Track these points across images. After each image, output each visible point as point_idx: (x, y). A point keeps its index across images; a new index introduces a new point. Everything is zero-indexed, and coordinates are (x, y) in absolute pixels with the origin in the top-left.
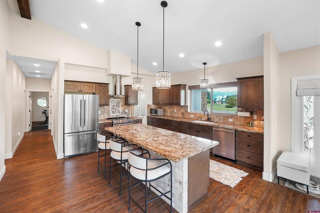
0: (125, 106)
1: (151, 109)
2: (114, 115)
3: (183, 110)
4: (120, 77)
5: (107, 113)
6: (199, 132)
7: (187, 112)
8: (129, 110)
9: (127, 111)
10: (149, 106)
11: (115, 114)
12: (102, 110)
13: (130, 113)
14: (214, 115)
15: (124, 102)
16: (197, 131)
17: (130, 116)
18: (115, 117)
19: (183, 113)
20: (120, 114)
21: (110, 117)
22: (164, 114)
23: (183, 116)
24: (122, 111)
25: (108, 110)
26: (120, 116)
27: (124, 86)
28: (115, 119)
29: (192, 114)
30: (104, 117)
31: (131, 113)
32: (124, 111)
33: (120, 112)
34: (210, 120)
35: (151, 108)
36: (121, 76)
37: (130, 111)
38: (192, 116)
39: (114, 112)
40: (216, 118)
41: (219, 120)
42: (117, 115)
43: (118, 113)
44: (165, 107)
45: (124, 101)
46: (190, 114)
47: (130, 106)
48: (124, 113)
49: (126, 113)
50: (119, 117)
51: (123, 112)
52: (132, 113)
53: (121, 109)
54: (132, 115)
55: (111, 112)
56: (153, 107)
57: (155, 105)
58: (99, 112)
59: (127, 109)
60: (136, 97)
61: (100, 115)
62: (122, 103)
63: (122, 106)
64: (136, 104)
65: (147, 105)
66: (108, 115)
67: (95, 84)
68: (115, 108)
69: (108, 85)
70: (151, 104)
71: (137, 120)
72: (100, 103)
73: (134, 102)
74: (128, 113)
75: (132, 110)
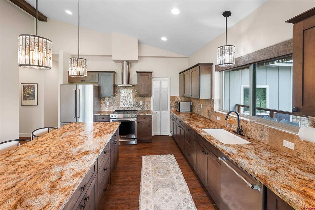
0: (139, 98)
2: (125, 107)
3: (209, 107)
5: (117, 104)
7: (213, 110)
8: (143, 103)
9: (141, 103)
10: (173, 98)
12: (111, 101)
13: (145, 106)
17: (146, 109)
18: (126, 109)
19: (209, 112)
20: (133, 106)
21: (121, 109)
22: (191, 110)
25: (118, 101)
26: (133, 109)
28: (126, 112)
29: (219, 114)
30: (114, 109)
31: (147, 106)
32: (137, 103)
33: (133, 104)
35: (176, 100)
36: (128, 62)
37: (146, 103)
42: (129, 108)
43: (130, 105)
46: (216, 114)
47: (145, 98)
48: (137, 106)
49: (139, 106)
50: (130, 110)
51: (136, 104)
53: (133, 101)
54: (148, 108)
55: (121, 104)
56: (180, 99)
57: (183, 98)
58: (108, 103)
59: (141, 101)
60: (148, 86)
61: (109, 106)
62: (134, 94)
63: (134, 97)
64: (149, 95)
65: (171, 96)
66: (118, 107)
67: (97, 73)
68: (127, 99)
69: (112, 74)
70: (177, 96)
71: (144, 115)
72: (104, 93)
73: (146, 93)
74: (143, 106)
75: (148, 102)
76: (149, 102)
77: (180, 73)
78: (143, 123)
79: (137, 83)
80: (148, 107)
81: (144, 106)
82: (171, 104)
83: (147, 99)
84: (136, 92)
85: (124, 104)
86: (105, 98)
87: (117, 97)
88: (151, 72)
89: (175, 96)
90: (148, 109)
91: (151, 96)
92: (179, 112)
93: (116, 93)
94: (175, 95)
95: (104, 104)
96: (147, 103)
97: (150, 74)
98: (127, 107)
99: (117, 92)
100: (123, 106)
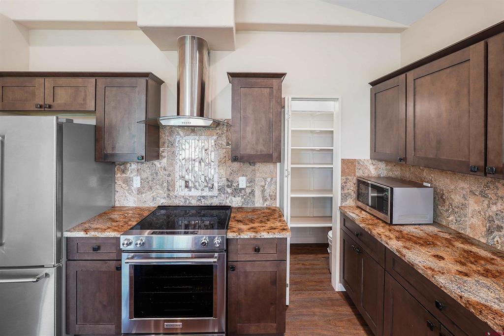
0: (236, 165)
1: (361, 183)
2: (190, 194)
5: (165, 184)
8: (251, 181)
9: (242, 182)
10: (349, 165)
11: (194, 193)
12: (147, 174)
13: (258, 193)
17: (259, 203)
20: (215, 192)
21: (177, 201)
22: (435, 218)
24: (224, 182)
25: (169, 175)
26: (215, 203)
27: (232, 75)
30: (154, 199)
31: (263, 191)
32: (230, 183)
33: (216, 185)
35: (359, 173)
37: (259, 182)
39: (191, 185)
42: (204, 197)
43: (207, 189)
44: (444, 182)
47: (258, 165)
48: (229, 190)
49: (237, 191)
50: (209, 203)
51: (228, 186)
52: (267, 194)
53: (217, 174)
54: (265, 200)
55: (177, 185)
56: (373, 170)
57: (382, 165)
58: (137, 183)
59: (243, 175)
60: (270, 125)
61: (140, 192)
62: (222, 152)
63: (221, 163)
64: (273, 156)
65: (342, 159)
66: (168, 196)
67: (93, 80)
68: (196, 169)
69: (143, 81)
70: (362, 158)
71: (255, 239)
72: (113, 148)
73: (261, 148)
74: (248, 191)
75: (265, 179)
76: (269, 180)
77: (373, 84)
78: (248, 268)
79: (230, 117)
80: (268, 197)
81: (252, 193)
82: (343, 188)
83: (263, 170)
84: (228, 144)
85: (187, 186)
86: (129, 165)
87: (164, 161)
88: (280, 76)
89: (358, 161)
90: (267, 203)
91: (280, 159)
92: (391, 224)
93: (161, 149)
94: (357, 158)
95: (124, 185)
96: (263, 183)
97: (275, 81)
98: (198, 193)
99: (166, 145)
100: (186, 192)
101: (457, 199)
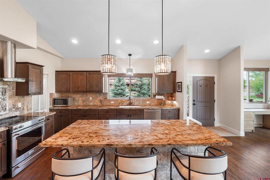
0: (17, 98)
1: (54, 99)
3: (101, 98)
4: (13, 45)
6: (131, 116)
7: (107, 99)
8: (23, 104)
9: (20, 105)
13: (25, 108)
14: (134, 100)
15: (15, 91)
16: (129, 116)
17: (26, 112)
19: (101, 101)
20: (7, 112)
23: (101, 103)
24: (11, 106)
26: (7, 116)
29: (113, 100)
31: (27, 107)
32: (14, 106)
33: (7, 108)
34: (132, 104)
35: (53, 97)
36: (15, 44)
37: (26, 104)
38: (112, 102)
40: (136, 102)
41: (139, 103)
42: (1, 115)
43: (2, 111)
45: (15, 89)
46: (110, 101)
47: (25, 97)
48: (14, 110)
49: (17, 109)
50: (4, 117)
51: (13, 108)
52: (29, 108)
53: (8, 103)
54: (28, 110)
56: (56, 95)
59: (20, 102)
62: (10, 93)
63: (10, 98)
74: (22, 108)
75: (28, 103)
76: (29, 102)
77: (57, 71)
83: (27, 98)
84: (13, 89)
89: (53, 94)
90: (29, 111)
92: (68, 106)
94: (52, 92)
101: (77, 99)
